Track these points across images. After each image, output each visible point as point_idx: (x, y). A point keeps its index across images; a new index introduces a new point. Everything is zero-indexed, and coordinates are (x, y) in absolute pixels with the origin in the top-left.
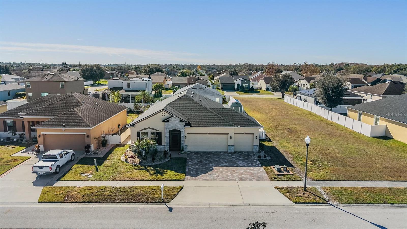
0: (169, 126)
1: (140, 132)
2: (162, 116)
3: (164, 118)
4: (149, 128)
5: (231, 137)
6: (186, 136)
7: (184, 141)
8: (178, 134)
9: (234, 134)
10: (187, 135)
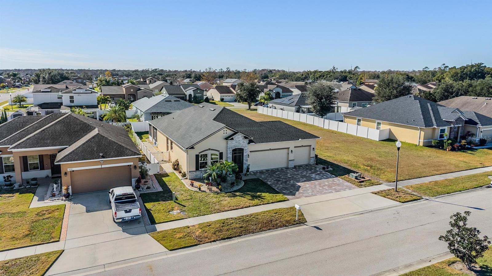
0: (232, 145)
1: (199, 155)
2: (224, 133)
3: (226, 135)
4: (209, 149)
5: (292, 151)
6: (248, 155)
7: (247, 160)
8: (240, 153)
9: (295, 147)
10: (249, 153)
